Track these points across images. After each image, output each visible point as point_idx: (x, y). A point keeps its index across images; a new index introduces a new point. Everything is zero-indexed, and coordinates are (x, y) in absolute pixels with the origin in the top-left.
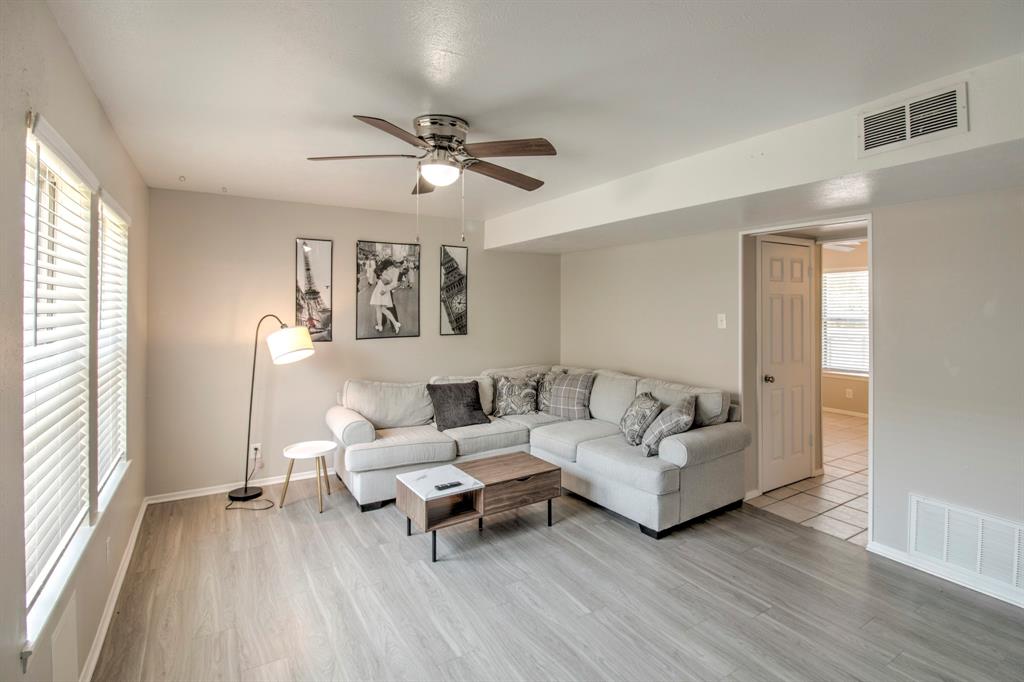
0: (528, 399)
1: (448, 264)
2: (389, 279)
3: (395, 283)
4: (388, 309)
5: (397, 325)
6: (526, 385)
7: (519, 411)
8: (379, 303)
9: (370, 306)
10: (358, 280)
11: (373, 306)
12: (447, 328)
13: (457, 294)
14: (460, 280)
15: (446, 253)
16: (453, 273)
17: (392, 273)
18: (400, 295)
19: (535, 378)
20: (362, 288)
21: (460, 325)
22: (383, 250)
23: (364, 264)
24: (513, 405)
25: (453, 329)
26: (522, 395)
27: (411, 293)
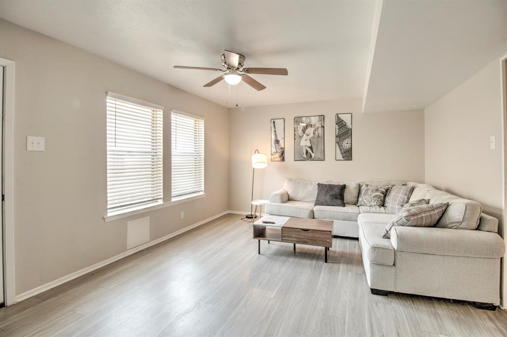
0: (376, 198)
1: (340, 123)
2: (309, 133)
3: (312, 135)
4: (309, 147)
5: (313, 155)
6: (377, 190)
7: (368, 205)
8: (304, 145)
9: (300, 146)
10: (295, 135)
11: (301, 146)
12: (340, 157)
13: (345, 139)
14: (348, 131)
15: (339, 118)
16: (343, 128)
17: (310, 131)
18: (315, 141)
19: (386, 187)
20: (297, 138)
21: (348, 155)
22: (306, 120)
23: (297, 127)
24: (365, 201)
25: (343, 157)
26: (372, 196)
27: (320, 139)
